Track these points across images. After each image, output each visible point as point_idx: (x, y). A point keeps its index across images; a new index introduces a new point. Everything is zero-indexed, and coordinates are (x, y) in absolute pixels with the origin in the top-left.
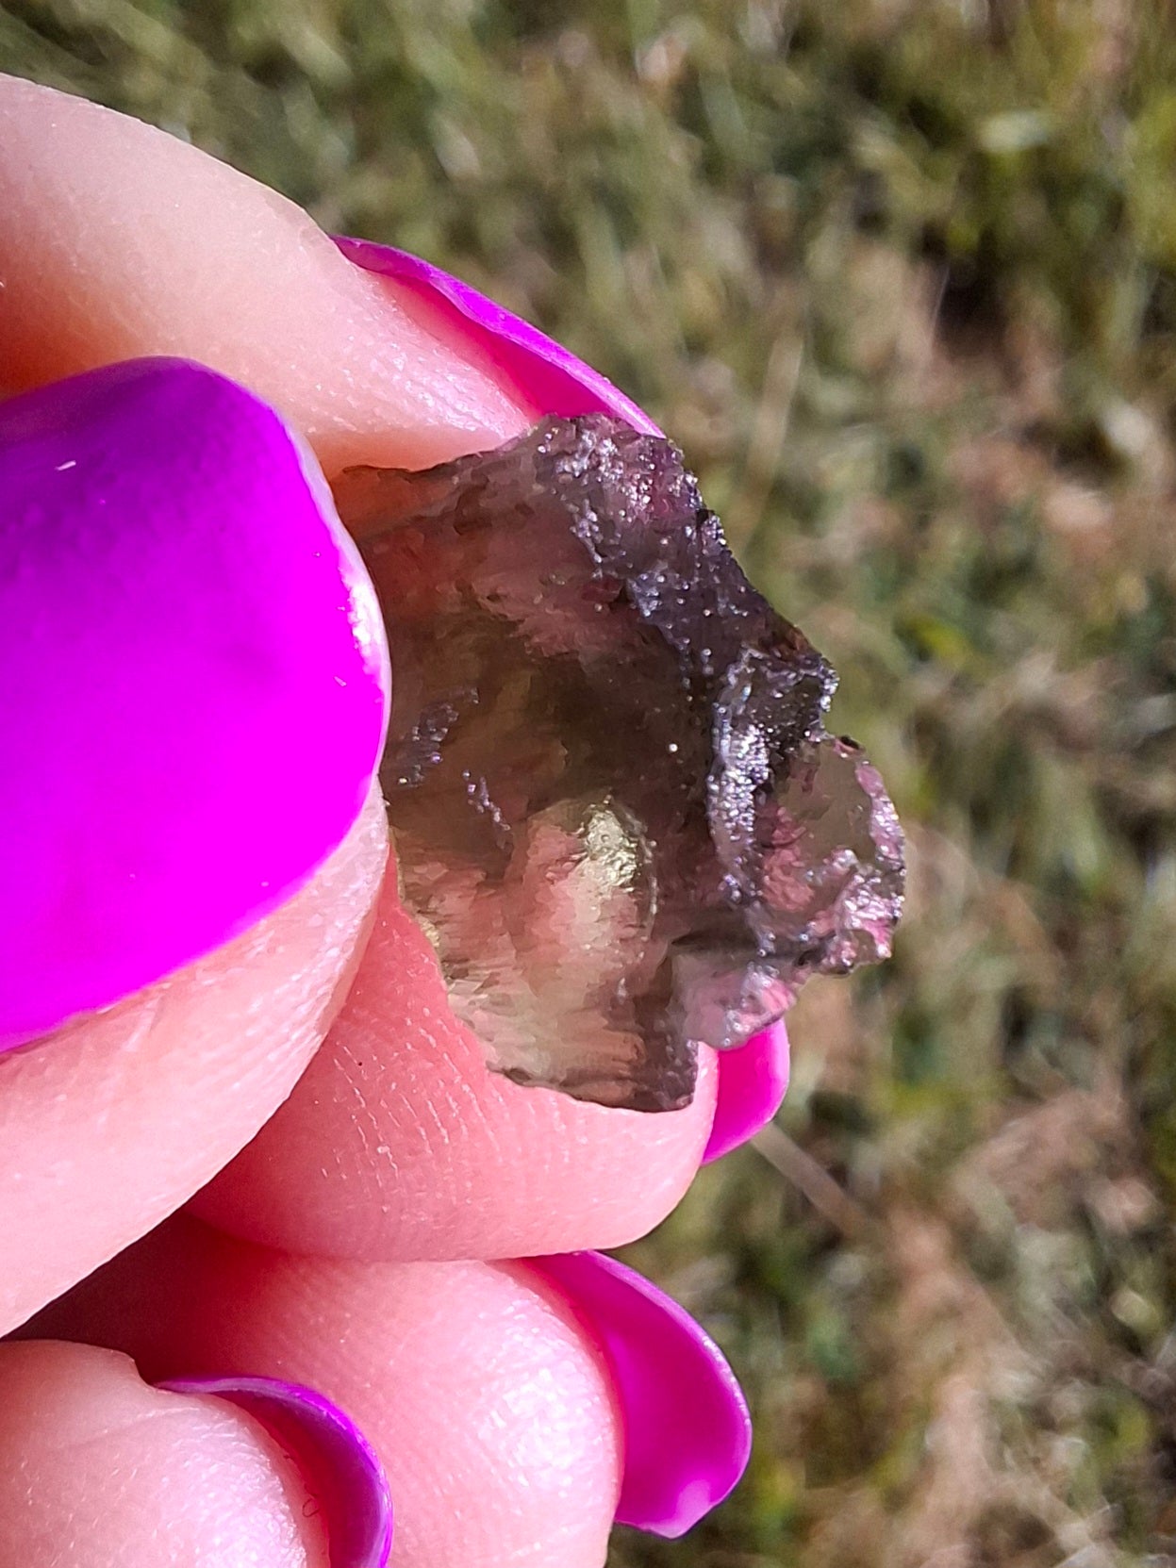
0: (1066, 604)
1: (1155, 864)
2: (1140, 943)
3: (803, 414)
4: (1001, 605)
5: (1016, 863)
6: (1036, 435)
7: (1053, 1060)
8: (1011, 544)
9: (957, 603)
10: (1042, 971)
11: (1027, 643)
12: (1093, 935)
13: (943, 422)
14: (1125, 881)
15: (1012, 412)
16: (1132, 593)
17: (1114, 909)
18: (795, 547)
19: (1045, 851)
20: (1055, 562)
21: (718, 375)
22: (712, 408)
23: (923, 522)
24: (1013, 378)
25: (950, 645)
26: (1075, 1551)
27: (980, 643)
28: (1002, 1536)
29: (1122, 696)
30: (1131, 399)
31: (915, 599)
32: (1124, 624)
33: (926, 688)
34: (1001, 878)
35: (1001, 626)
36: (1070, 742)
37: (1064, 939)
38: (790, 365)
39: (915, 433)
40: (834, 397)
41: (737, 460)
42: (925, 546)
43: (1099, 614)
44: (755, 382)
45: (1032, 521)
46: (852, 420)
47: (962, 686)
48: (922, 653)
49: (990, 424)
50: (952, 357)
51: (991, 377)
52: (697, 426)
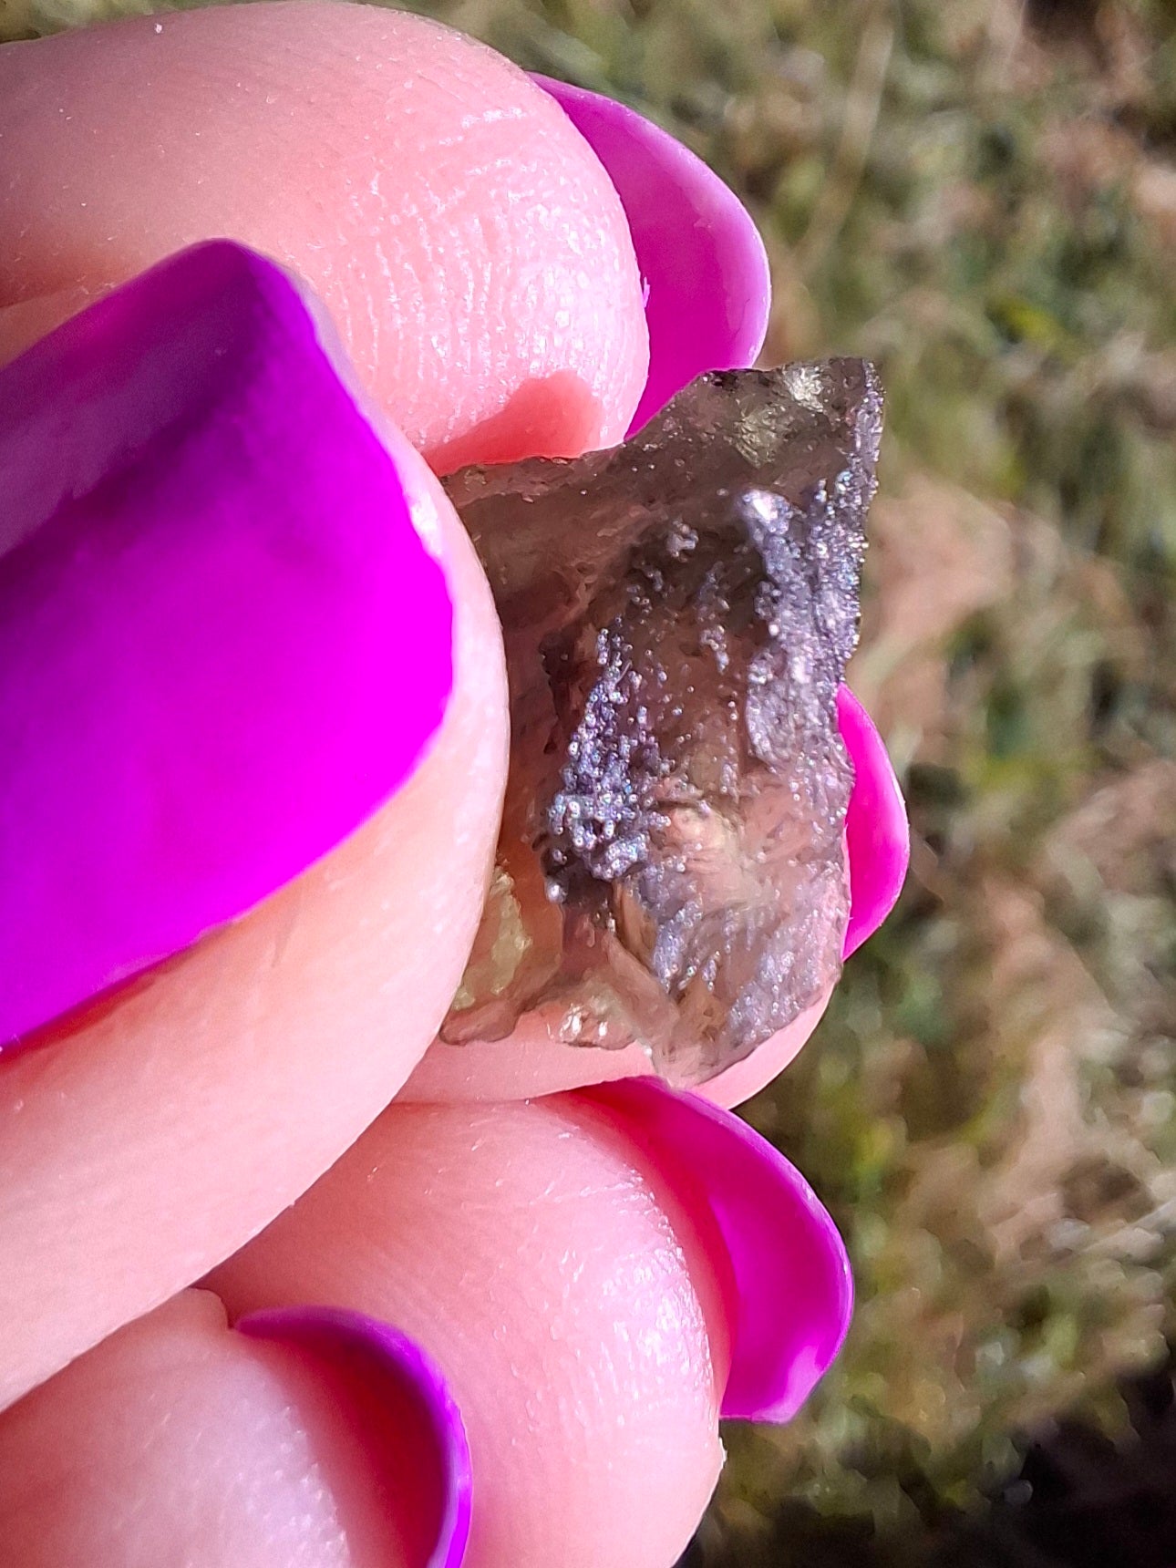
0: (1155, 285)
3: (893, 100)
4: (1092, 287)
5: (1104, 540)
6: (1125, 117)
7: (1141, 731)
8: (1100, 227)
9: (1046, 286)
10: (1130, 647)
11: (1115, 324)
13: (1033, 107)
15: (1100, 95)
18: (886, 233)
19: (1133, 530)
20: (1144, 243)
21: (809, 62)
22: (802, 95)
23: (1012, 207)
24: (1102, 61)
25: (1039, 327)
26: (1162, 1203)
27: (1070, 326)
28: (1089, 1189)
31: (1004, 284)
33: (1016, 369)
34: (1092, 553)
35: (1090, 308)
36: (1158, 422)
37: (1151, 614)
38: (880, 51)
39: (1006, 117)
40: (924, 82)
41: (828, 147)
42: (1015, 230)
44: (845, 69)
45: (1122, 203)
46: (941, 106)
47: (1052, 367)
48: (1011, 335)
49: (1080, 108)
50: (1042, 42)
51: (1081, 61)
52: (787, 114)
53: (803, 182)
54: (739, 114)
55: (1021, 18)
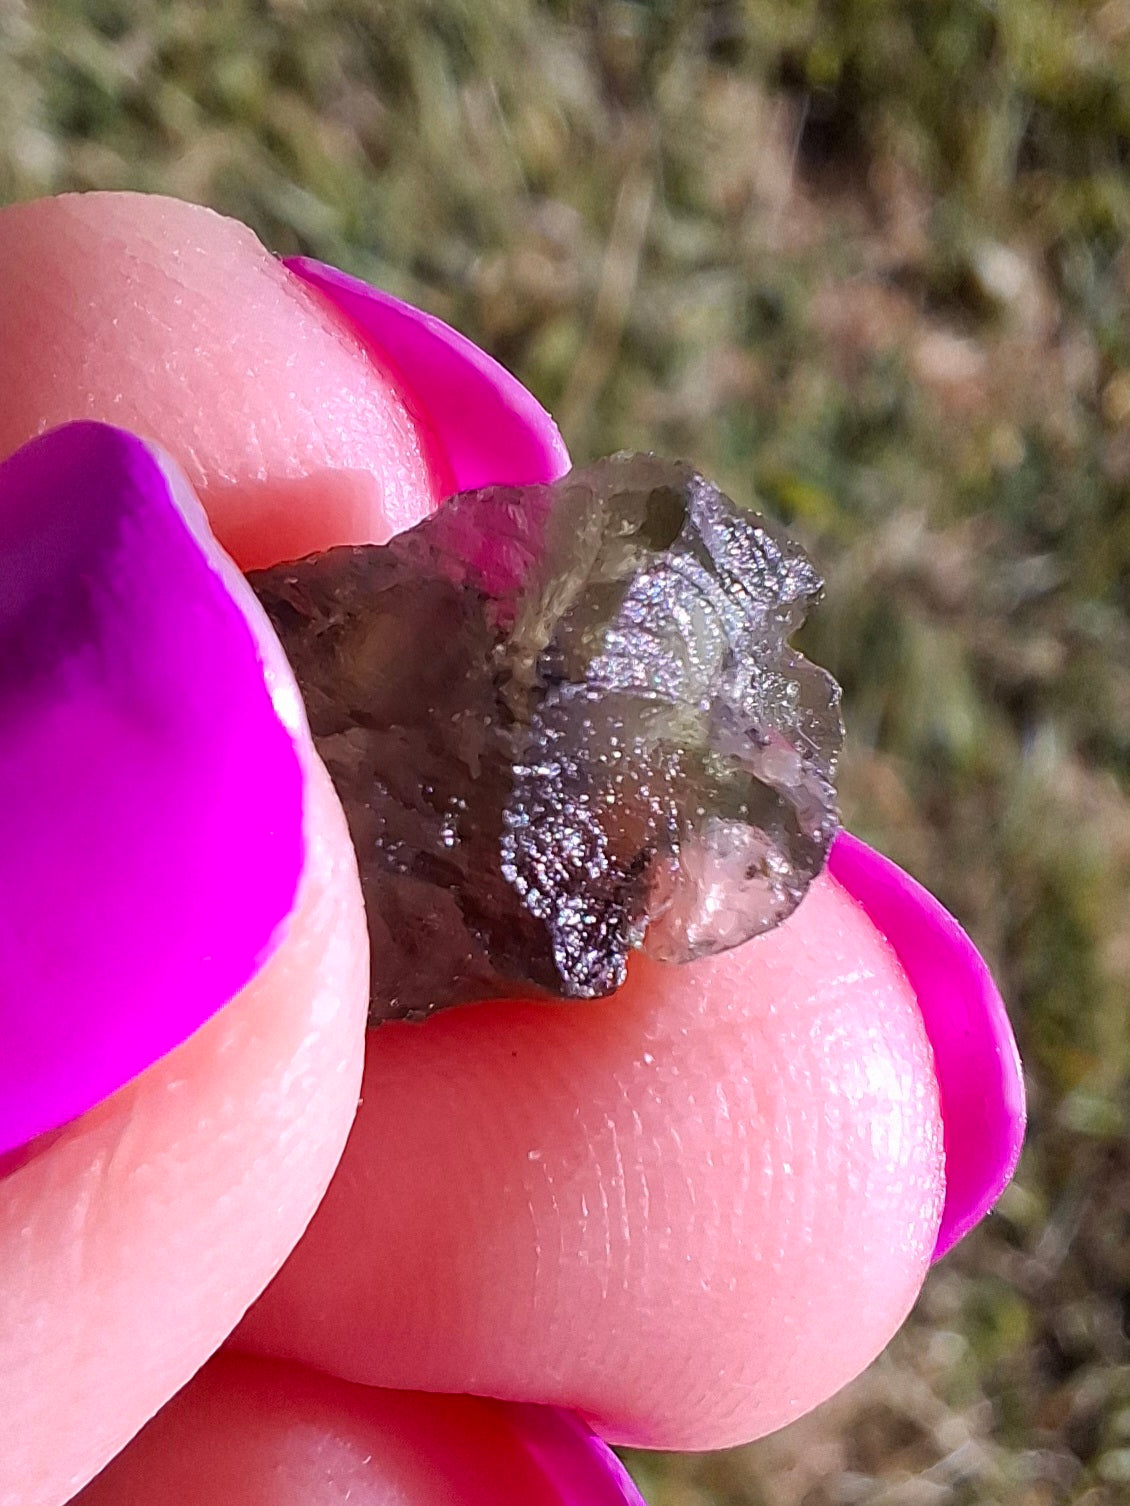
0: (936, 459)
1: (1033, 735)
2: (1016, 815)
3: (653, 257)
4: (867, 462)
5: (886, 735)
6: (902, 279)
8: (877, 396)
9: (820, 460)
10: (915, 848)
11: (894, 501)
12: (967, 809)
13: (804, 267)
14: (1000, 752)
15: (875, 254)
16: (1007, 447)
17: (989, 783)
18: (647, 401)
19: (916, 723)
20: (925, 413)
21: (563, 217)
22: (557, 253)
23: (783, 373)
24: (877, 218)
25: (813, 505)
26: (951, 1450)
27: (847, 504)
28: (876, 1436)
29: (996, 556)
30: (1004, 239)
31: (777, 455)
32: (997, 479)
34: (871, 750)
35: (868, 484)
36: (942, 609)
37: (936, 814)
38: (639, 206)
39: (772, 277)
40: (687, 240)
41: (584, 308)
42: (786, 398)
43: (972, 469)
44: (602, 224)
45: (899, 370)
46: (706, 265)
47: (828, 548)
48: (783, 513)
49: (855, 268)
50: (813, 196)
51: (856, 217)
52: (540, 274)
53: (557, 345)
54: (487, 274)
55: (790, 169)
